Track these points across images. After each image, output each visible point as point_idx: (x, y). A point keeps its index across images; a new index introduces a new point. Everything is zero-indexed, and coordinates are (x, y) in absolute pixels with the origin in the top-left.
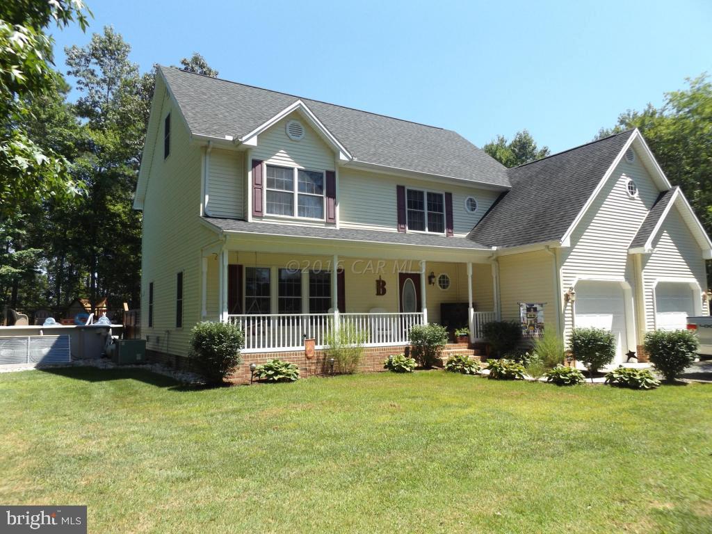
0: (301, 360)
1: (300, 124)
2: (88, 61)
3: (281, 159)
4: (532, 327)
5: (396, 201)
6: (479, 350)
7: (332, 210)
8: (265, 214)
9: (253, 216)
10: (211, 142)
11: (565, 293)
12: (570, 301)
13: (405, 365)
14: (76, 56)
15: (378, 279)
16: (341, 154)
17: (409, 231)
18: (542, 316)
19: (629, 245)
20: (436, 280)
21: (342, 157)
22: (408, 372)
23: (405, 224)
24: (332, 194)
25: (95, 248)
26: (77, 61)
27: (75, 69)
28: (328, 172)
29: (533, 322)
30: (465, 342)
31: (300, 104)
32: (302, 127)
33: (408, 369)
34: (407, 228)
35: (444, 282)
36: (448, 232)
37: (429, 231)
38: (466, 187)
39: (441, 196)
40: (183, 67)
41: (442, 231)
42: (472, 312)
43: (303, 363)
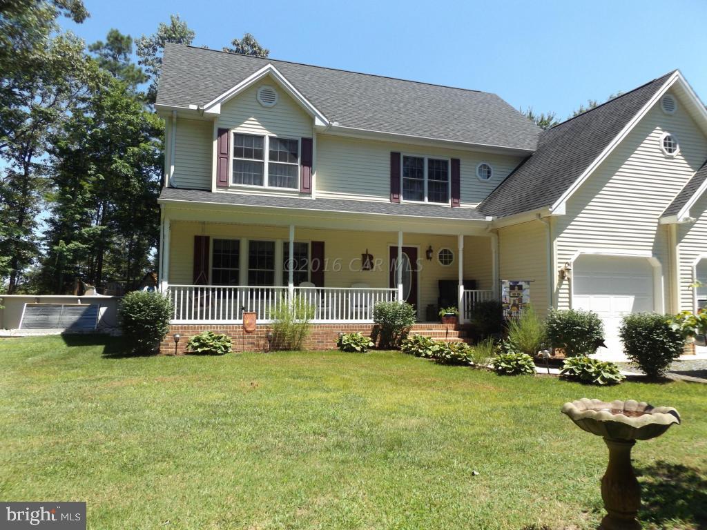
0: (240, 335)
1: (273, 90)
2: (155, 50)
3: (251, 127)
4: (515, 308)
5: (389, 169)
6: (465, 332)
7: (307, 179)
8: (231, 183)
9: (218, 186)
10: (175, 113)
11: (560, 269)
12: (566, 278)
13: (356, 344)
14: (144, 46)
15: (365, 253)
16: (317, 119)
17: (402, 201)
18: (527, 295)
19: (661, 213)
20: (436, 255)
21: (318, 122)
22: (358, 351)
23: (398, 193)
24: (307, 162)
25: (155, 225)
26: (146, 51)
27: (144, 59)
28: (304, 140)
29: (517, 302)
30: (452, 323)
31: (270, 68)
32: (274, 92)
33: (358, 349)
34: (402, 197)
35: (446, 257)
36: (453, 203)
37: (429, 200)
38: (480, 153)
39: (446, 163)
40: (234, 48)
41: (446, 201)
42: (461, 289)
43: (241, 338)
